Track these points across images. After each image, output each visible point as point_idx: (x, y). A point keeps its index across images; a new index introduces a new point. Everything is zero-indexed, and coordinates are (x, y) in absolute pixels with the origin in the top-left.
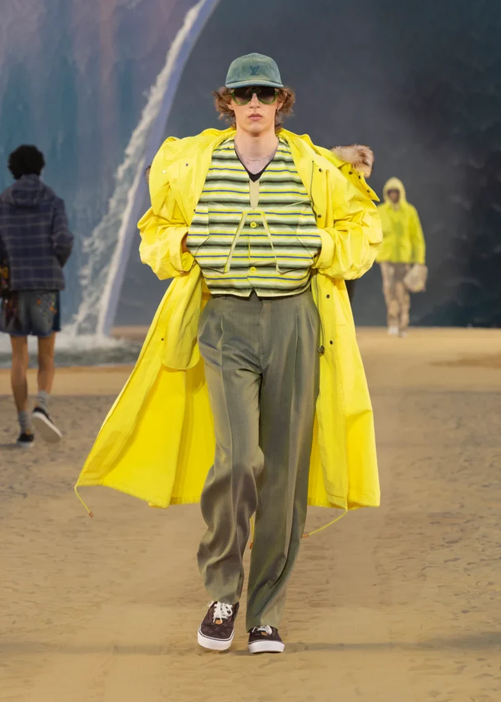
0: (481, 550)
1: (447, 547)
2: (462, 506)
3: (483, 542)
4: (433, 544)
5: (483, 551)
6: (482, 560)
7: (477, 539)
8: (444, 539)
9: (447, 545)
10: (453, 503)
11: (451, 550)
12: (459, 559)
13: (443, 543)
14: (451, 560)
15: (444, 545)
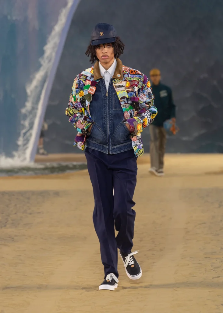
1: (214, 271)
4: (206, 269)
8: (212, 266)
9: (213, 269)
10: (217, 247)
11: (216, 272)
12: (220, 277)
13: (212, 268)
14: (216, 278)
15: (212, 270)
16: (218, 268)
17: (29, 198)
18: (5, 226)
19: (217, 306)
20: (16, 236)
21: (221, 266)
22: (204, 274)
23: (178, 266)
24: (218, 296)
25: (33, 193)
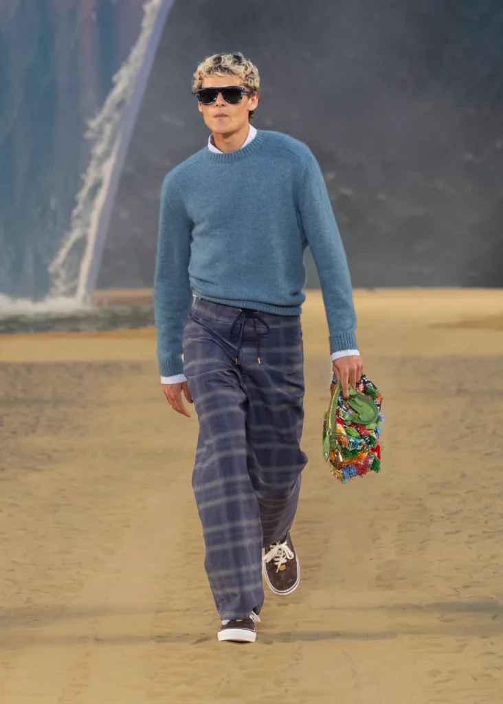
0: (483, 521)
2: (463, 475)
3: (486, 514)
4: (432, 516)
5: (486, 522)
6: (485, 532)
7: (479, 510)
9: (447, 517)
17: (81, 377)
18: (33, 432)
19: (454, 589)
20: (55, 450)
23: (376, 509)
24: (456, 569)
25: (90, 366)
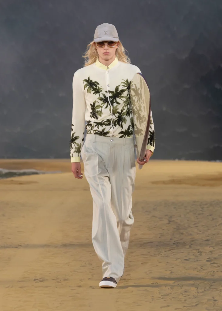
0: (183, 300)
1: (162, 299)
2: (172, 273)
3: (185, 295)
4: (153, 297)
5: (185, 301)
6: (184, 306)
7: (181, 293)
8: (160, 293)
9: (162, 297)
10: (166, 271)
11: (165, 301)
12: (169, 306)
13: (160, 296)
14: (165, 307)
15: (160, 297)
16: (168, 295)
21: (170, 293)
22: (150, 303)
